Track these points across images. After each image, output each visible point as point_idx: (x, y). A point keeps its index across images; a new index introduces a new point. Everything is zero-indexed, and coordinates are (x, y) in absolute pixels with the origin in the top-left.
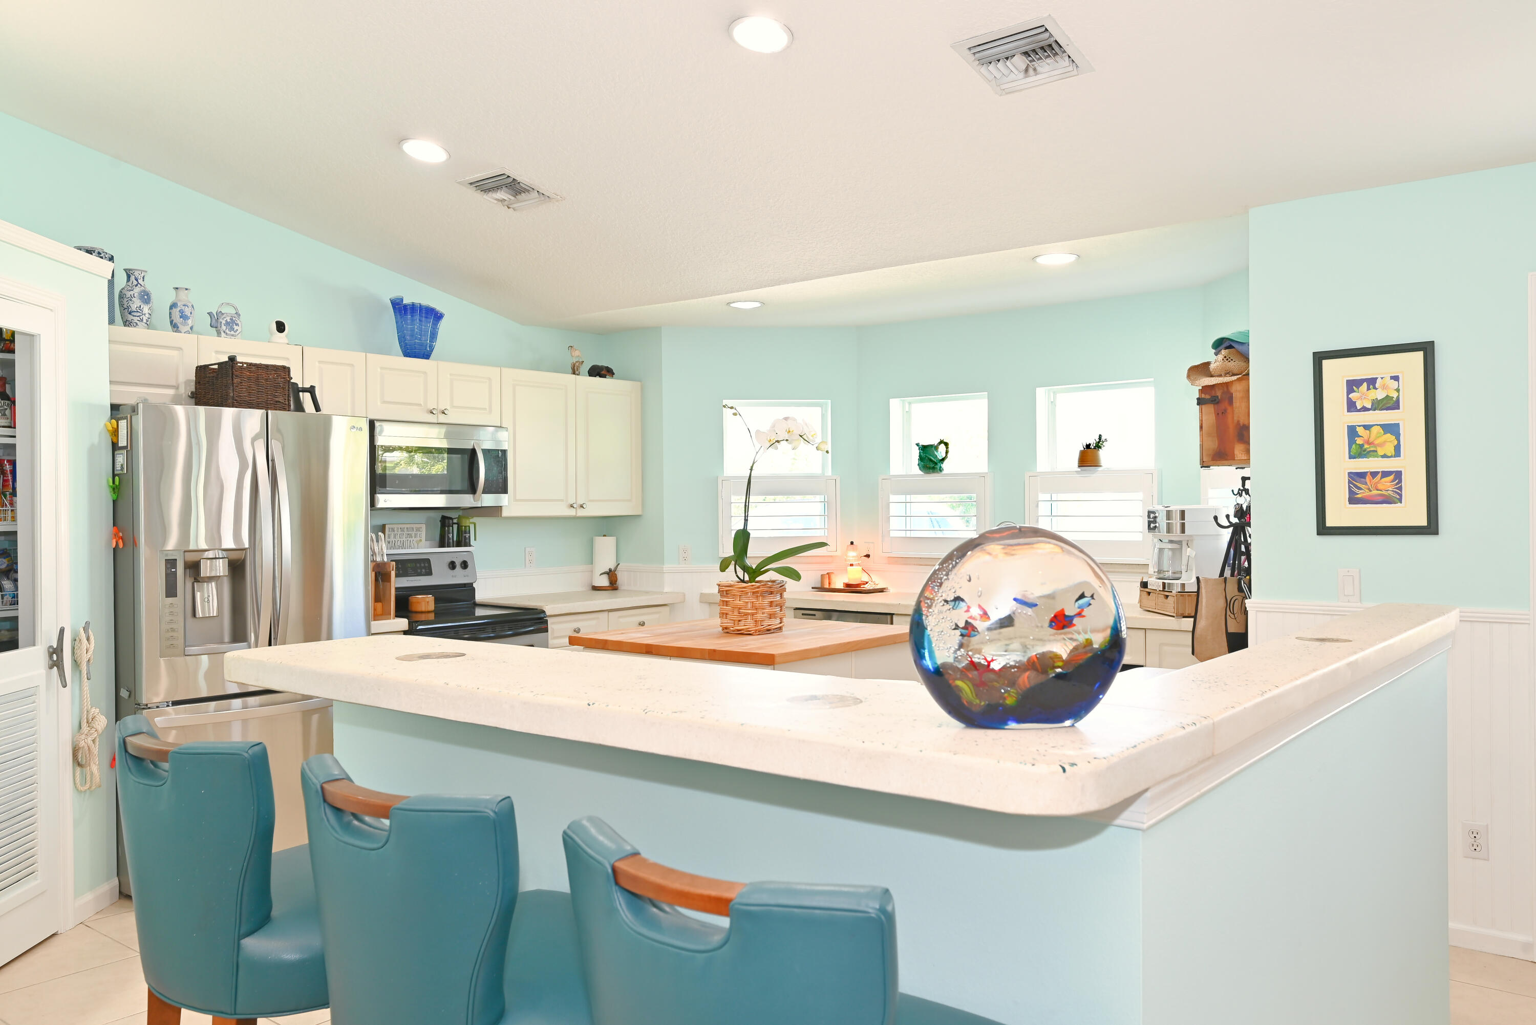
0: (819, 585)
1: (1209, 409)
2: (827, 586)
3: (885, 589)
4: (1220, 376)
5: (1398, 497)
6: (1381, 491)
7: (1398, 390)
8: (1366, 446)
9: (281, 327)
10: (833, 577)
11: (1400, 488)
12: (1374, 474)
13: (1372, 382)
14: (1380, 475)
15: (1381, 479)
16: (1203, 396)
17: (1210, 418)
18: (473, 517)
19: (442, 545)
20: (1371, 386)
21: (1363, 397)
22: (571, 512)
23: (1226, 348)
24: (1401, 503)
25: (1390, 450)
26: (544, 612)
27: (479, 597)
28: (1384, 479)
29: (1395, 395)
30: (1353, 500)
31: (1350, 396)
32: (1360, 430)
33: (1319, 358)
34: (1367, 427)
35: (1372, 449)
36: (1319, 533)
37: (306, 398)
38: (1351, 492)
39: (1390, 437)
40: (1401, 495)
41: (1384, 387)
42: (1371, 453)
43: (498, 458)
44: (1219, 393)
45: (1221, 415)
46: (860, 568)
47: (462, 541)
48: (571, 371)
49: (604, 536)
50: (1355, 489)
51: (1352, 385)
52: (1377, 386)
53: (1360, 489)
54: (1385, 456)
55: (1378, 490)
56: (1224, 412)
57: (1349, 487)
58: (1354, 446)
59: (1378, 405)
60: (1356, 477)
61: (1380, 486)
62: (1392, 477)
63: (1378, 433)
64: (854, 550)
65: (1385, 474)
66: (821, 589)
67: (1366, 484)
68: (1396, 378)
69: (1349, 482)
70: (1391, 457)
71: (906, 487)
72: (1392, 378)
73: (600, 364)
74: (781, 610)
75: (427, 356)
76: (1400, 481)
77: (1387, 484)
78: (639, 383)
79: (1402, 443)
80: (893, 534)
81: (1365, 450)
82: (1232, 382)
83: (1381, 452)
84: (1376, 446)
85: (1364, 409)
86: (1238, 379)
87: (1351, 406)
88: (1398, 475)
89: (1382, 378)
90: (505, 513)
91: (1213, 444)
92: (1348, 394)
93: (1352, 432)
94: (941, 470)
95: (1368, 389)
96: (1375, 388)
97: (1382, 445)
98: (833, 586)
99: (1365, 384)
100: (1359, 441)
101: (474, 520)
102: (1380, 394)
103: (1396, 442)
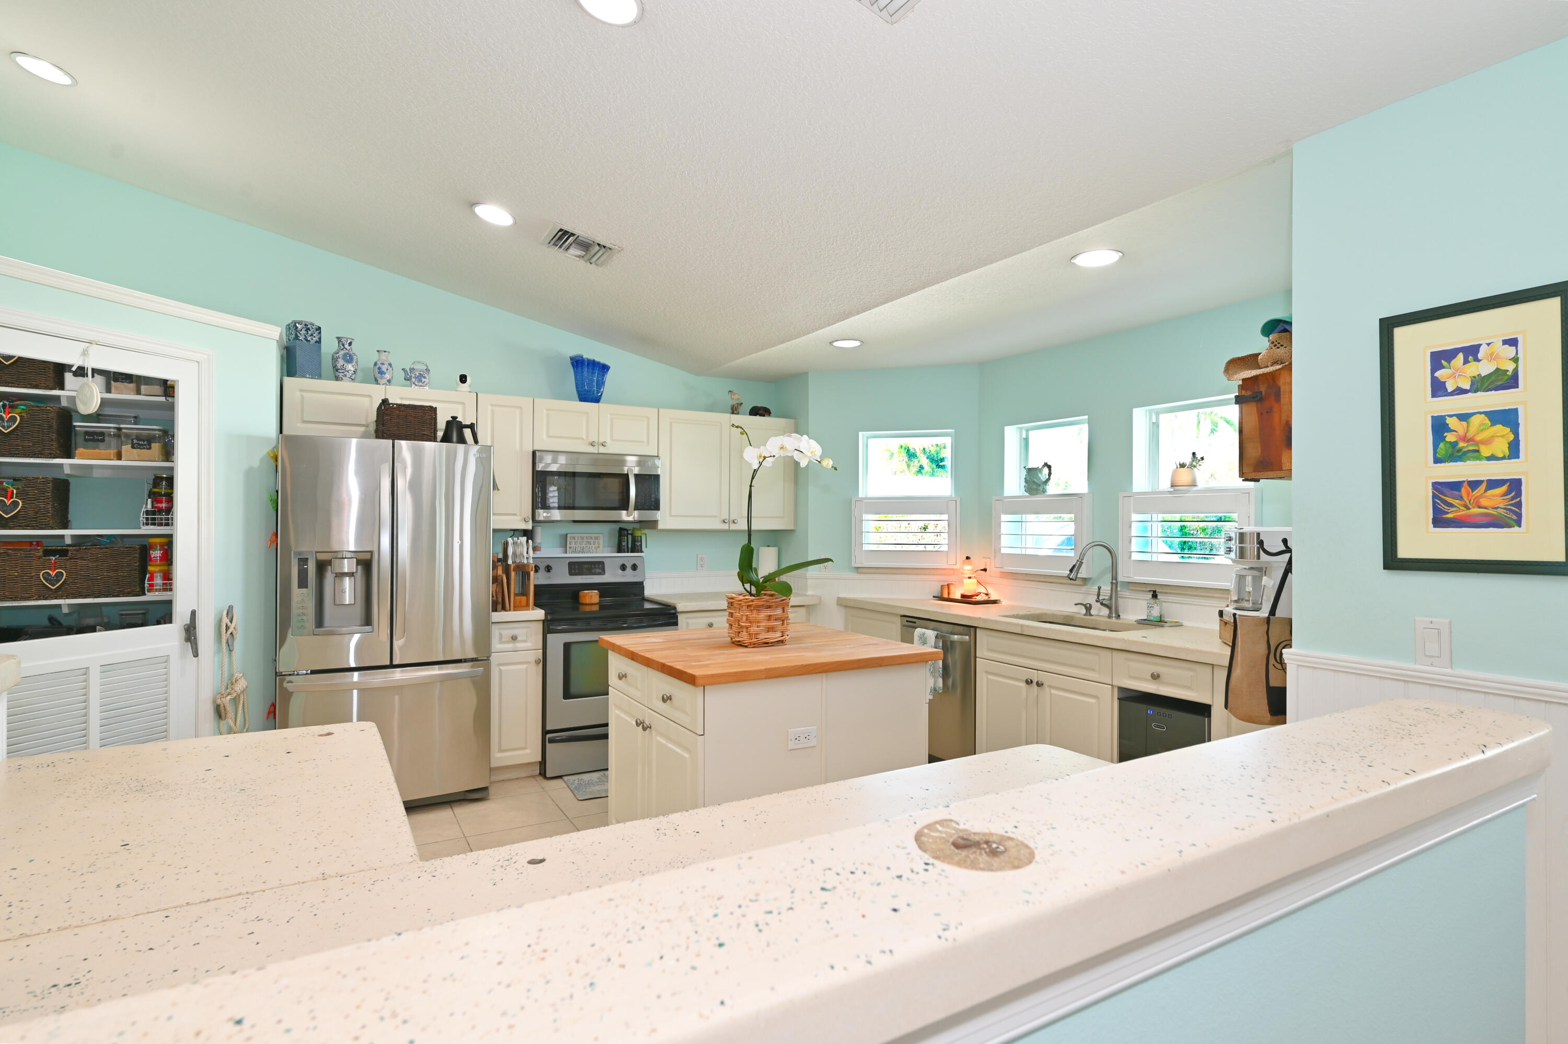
0: (939, 595)
1: (1252, 408)
2: (946, 596)
3: (997, 600)
4: (1267, 367)
5: (1514, 517)
6: (1486, 508)
7: (1515, 360)
8: (1461, 445)
9: (463, 379)
10: (952, 588)
11: (1519, 505)
12: (1474, 485)
13: (1471, 352)
14: (1484, 486)
15: (1485, 491)
16: (1244, 393)
17: (1253, 420)
18: (644, 529)
19: (619, 551)
20: (1471, 358)
21: (1458, 374)
22: (725, 527)
23: (1274, 331)
24: (1520, 526)
25: (1501, 447)
26: (675, 608)
27: (649, 592)
28: (1490, 492)
29: (1510, 367)
30: (1439, 521)
31: (1437, 374)
32: (1452, 422)
33: (1388, 326)
34: (1464, 417)
35: (1471, 448)
36: (1387, 566)
37: (467, 433)
38: (1436, 509)
39: (1501, 430)
40: (1519, 516)
41: (1492, 357)
42: (1469, 455)
43: (649, 482)
44: (1264, 389)
45: (1265, 416)
46: (975, 581)
47: (636, 547)
48: (730, 411)
49: (768, 546)
50: (1443, 507)
51: (1439, 359)
52: (1480, 356)
53: (1451, 505)
54: (1492, 458)
55: (1480, 507)
56: (1270, 411)
57: (1434, 503)
58: (1442, 445)
59: (1480, 384)
60: (1442, 490)
61: (1484, 502)
62: (1504, 488)
63: (1481, 424)
64: (970, 564)
65: (1493, 484)
66: (941, 598)
67: (1461, 498)
68: (1513, 342)
69: (1434, 496)
70: (1503, 458)
71: (1016, 507)
72: (1505, 342)
73: (759, 405)
74: (783, 624)
75: (597, 400)
76: (1519, 494)
77: (1495, 499)
78: (792, 421)
79: (1521, 437)
80: (1003, 551)
81: (1460, 450)
83: (1485, 451)
84: (1477, 443)
85: (1460, 391)
86: (1278, 370)
87: (1438, 388)
88: (1515, 486)
89: (1488, 344)
90: (661, 526)
91: (1254, 452)
92: (1434, 370)
93: (1439, 426)
94: (1044, 491)
95: (1466, 362)
96: (1477, 360)
97: (1487, 442)
98: (952, 596)
99: (1461, 356)
100: (1450, 438)
101: (646, 531)
102: (1484, 368)
103: (1512, 437)
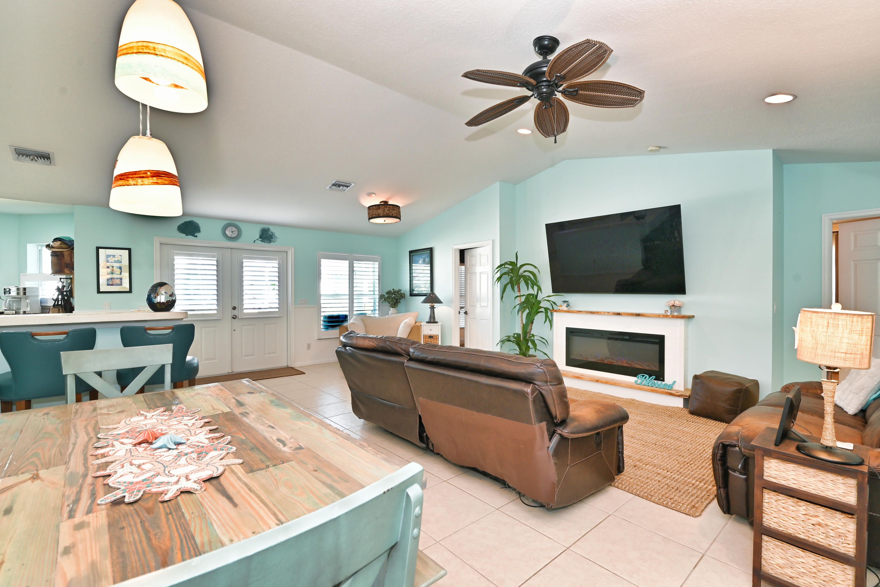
1: (55, 258)
4: (59, 249)
7: (121, 259)
11: (122, 282)
12: (114, 278)
13: (114, 256)
14: (116, 279)
16: (53, 254)
17: (56, 260)
21: (111, 259)
23: (59, 241)
25: (119, 273)
29: (120, 260)
30: (108, 285)
32: (110, 267)
33: (98, 248)
34: (112, 267)
35: (114, 272)
36: (98, 293)
38: (107, 283)
40: (122, 284)
41: (118, 257)
44: (59, 254)
50: (109, 282)
51: (108, 256)
54: (117, 274)
55: (115, 282)
56: (61, 259)
58: (108, 271)
59: (115, 262)
60: (109, 279)
62: (119, 279)
63: (116, 268)
65: (117, 279)
67: (112, 281)
68: (121, 256)
69: (106, 280)
72: (120, 255)
76: (122, 280)
77: (118, 281)
79: (122, 271)
81: (112, 272)
82: (63, 251)
83: (116, 273)
85: (112, 262)
86: (67, 251)
87: (108, 261)
89: (116, 255)
91: (57, 268)
92: (107, 258)
93: (108, 268)
95: (113, 257)
97: (117, 271)
99: (111, 256)
100: (110, 270)
102: (116, 259)
103: (120, 271)
